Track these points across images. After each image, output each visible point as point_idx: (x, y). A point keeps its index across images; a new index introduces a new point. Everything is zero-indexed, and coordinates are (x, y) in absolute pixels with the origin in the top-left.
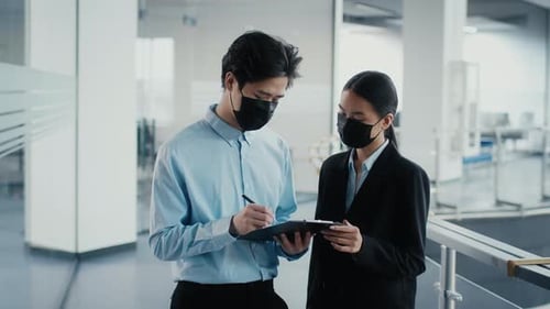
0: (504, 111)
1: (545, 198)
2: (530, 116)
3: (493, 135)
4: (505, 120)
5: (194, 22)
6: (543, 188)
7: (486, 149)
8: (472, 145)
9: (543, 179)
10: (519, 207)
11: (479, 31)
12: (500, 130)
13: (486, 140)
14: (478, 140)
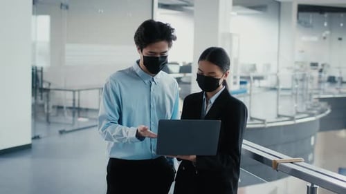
0: (253, 63)
1: (279, 116)
2: (268, 66)
3: (249, 78)
4: (254, 68)
5: (67, 7)
6: (277, 109)
7: (243, 86)
8: (235, 83)
9: (278, 104)
10: (264, 121)
11: (238, 14)
12: (252, 75)
13: (243, 80)
14: (238, 80)
